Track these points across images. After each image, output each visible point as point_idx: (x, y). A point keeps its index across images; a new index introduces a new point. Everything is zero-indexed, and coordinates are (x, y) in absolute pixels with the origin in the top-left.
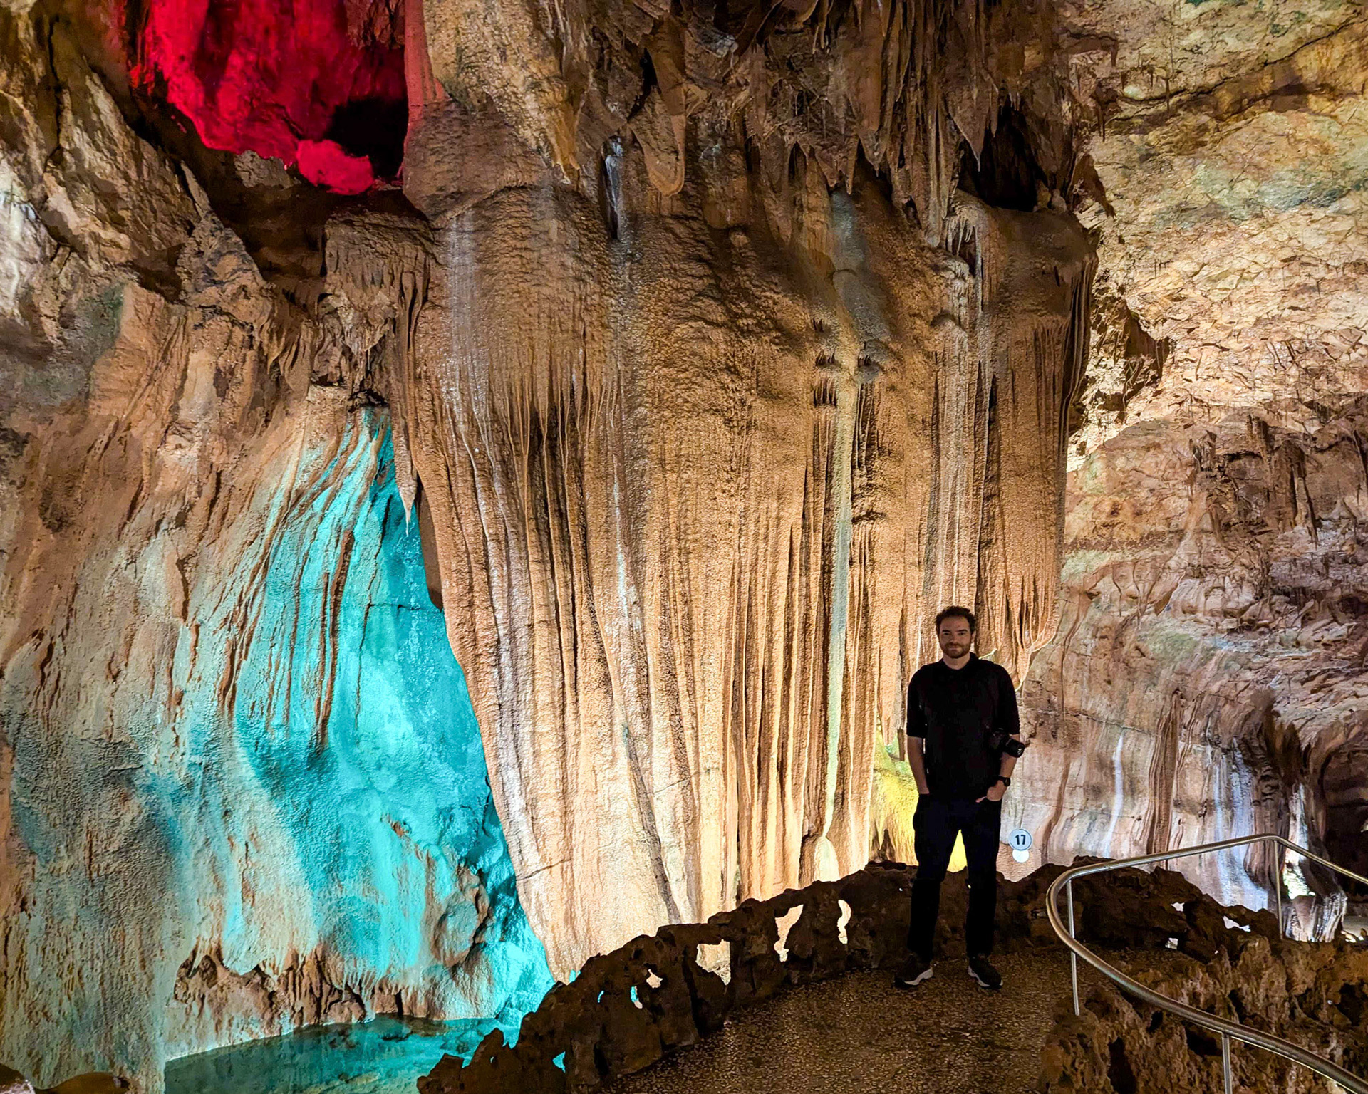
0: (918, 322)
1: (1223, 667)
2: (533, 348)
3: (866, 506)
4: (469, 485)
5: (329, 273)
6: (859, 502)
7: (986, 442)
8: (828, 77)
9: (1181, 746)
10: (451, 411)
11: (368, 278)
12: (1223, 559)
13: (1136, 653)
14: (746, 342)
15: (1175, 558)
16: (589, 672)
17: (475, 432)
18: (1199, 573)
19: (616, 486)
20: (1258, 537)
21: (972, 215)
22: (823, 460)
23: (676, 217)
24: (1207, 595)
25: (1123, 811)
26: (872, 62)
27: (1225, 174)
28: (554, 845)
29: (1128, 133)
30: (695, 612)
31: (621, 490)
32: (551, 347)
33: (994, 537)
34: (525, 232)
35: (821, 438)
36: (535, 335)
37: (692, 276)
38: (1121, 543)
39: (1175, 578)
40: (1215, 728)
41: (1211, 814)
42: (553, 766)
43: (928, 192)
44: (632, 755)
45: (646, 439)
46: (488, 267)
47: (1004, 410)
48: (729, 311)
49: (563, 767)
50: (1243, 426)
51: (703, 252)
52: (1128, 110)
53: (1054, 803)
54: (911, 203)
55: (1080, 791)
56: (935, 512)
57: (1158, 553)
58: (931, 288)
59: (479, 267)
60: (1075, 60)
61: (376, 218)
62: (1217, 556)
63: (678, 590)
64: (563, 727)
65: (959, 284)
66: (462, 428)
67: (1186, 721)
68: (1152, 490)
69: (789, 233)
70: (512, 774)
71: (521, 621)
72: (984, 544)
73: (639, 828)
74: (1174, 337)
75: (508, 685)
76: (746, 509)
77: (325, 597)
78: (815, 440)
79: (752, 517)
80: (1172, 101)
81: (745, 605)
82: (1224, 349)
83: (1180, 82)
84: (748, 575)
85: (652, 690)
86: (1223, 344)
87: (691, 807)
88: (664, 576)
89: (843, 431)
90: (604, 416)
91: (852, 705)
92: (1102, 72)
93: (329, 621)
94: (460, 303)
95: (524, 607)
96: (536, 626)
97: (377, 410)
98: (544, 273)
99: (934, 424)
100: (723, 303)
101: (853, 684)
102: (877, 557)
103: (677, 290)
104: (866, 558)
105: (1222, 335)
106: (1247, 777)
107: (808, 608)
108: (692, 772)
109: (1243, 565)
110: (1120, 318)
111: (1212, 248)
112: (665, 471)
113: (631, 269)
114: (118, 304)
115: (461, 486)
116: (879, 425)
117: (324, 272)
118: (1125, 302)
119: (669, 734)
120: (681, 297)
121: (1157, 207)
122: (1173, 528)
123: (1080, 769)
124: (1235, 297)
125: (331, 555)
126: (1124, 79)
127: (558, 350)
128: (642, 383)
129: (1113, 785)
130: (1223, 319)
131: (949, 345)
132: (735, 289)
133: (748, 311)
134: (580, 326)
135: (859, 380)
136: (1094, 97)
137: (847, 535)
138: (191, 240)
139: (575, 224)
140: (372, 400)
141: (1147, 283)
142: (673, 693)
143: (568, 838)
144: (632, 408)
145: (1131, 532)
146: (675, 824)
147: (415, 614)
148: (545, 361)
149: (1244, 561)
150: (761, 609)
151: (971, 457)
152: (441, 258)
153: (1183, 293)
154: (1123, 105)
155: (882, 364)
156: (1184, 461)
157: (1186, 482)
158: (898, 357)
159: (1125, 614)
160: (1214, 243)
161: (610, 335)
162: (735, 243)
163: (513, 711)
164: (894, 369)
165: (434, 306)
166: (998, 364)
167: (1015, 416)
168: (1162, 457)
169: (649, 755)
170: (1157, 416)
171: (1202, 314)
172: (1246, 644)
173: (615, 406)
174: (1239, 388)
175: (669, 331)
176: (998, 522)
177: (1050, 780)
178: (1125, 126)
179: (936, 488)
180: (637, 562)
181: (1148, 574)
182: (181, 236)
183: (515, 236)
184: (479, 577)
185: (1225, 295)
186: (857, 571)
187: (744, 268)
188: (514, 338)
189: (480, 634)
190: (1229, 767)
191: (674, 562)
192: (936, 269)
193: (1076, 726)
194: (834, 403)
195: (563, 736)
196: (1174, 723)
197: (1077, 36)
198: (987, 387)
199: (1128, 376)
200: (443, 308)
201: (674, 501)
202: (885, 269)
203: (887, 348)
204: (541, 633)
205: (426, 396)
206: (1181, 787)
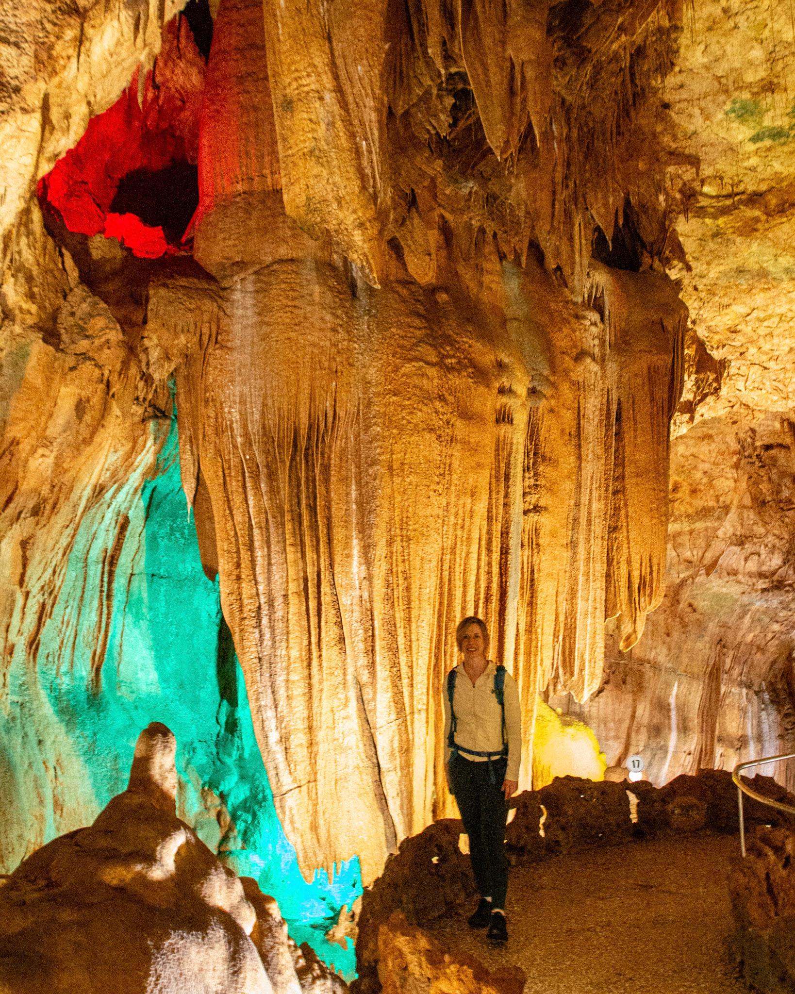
0: (567, 358)
1: (757, 621)
2: (298, 381)
3: (533, 502)
4: (241, 484)
5: (149, 323)
6: (528, 498)
7: (613, 450)
8: (511, 187)
9: (723, 689)
10: (231, 427)
11: (179, 328)
12: (760, 530)
13: (689, 610)
14: (451, 376)
15: (722, 529)
16: (329, 633)
17: (248, 443)
18: (740, 541)
19: (354, 486)
20: (787, 513)
21: (602, 278)
22: (502, 465)
23: (399, 282)
24: (746, 560)
25: (676, 747)
26: (546, 180)
27: (772, 251)
28: (302, 770)
29: (704, 217)
30: (413, 586)
31: (357, 490)
32: (312, 379)
33: (619, 524)
34: (294, 294)
35: (501, 448)
36: (301, 371)
37: (415, 328)
38: (681, 515)
39: (721, 545)
40: (749, 673)
41: (745, 747)
42: (301, 708)
43: (574, 263)
44: (361, 700)
45: (378, 450)
46: (266, 319)
47: (628, 425)
48: (439, 353)
49: (310, 707)
50: (777, 425)
51: (420, 309)
52: (703, 202)
53: (623, 741)
54: (559, 268)
55: (644, 731)
56: (577, 505)
57: (709, 524)
58: (574, 331)
59: (257, 319)
60: (671, 169)
61: (183, 281)
62: (755, 527)
63: (400, 568)
64: (310, 676)
65: (594, 330)
66: (239, 440)
67: (727, 667)
68: (705, 473)
69: (475, 291)
70: (270, 714)
71: (278, 594)
72: (613, 529)
73: (364, 757)
74: (729, 357)
75: (267, 642)
76: (448, 504)
77: (103, 568)
78: (497, 450)
79: (453, 510)
80: (736, 198)
81: (446, 580)
82: (766, 368)
83: (741, 188)
84: (448, 557)
85: (377, 648)
86: (765, 365)
87: (405, 739)
88: (390, 556)
89: (518, 443)
90: (346, 432)
91: (521, 658)
92: (687, 177)
93: (105, 588)
94: (242, 345)
95: (280, 581)
96: (291, 597)
97: (161, 421)
98: (308, 325)
99: (577, 436)
100: (436, 348)
101: (522, 642)
102: (542, 541)
103: (403, 337)
104: (533, 542)
105: (765, 358)
106: (774, 715)
107: (489, 582)
108: (408, 711)
109: (775, 535)
110: (692, 343)
111: (760, 299)
112: (392, 475)
113: (369, 322)
114: (26, 355)
115: (234, 485)
116: (542, 439)
117: (145, 322)
118: (695, 332)
119: (389, 683)
120: (406, 343)
121: (721, 268)
122: (721, 504)
123: (644, 710)
124: (775, 333)
125: (111, 534)
126: (702, 182)
127: (318, 382)
128: (376, 408)
129: (670, 724)
130: (767, 347)
131: (587, 375)
132: (442, 336)
133: (451, 353)
134: (334, 365)
135: (529, 404)
136: (681, 191)
137: (519, 524)
138: (66, 304)
139: (331, 289)
140: (157, 413)
141: (712, 320)
142: (394, 651)
143: (313, 764)
144: (367, 428)
145: (688, 507)
146: (392, 753)
147: (164, 581)
148: (307, 391)
149: (776, 532)
150: (459, 583)
151: (603, 461)
152: (228, 311)
153: (739, 328)
154: (700, 198)
155: (545, 392)
156: (731, 450)
157: (732, 467)
158: (555, 386)
159: (682, 576)
160: (762, 295)
161: (355, 371)
162: (439, 300)
163: (271, 664)
164: (552, 396)
165: (223, 347)
166: (622, 390)
167: (635, 430)
168: (713, 446)
169: (374, 699)
170: (713, 415)
171: (751, 342)
172: (775, 600)
173: (355, 425)
174: (775, 398)
175: (397, 369)
176: (623, 512)
177: (621, 721)
178: (701, 212)
179: (579, 486)
180: (369, 546)
181: (701, 542)
182: (60, 301)
183: (288, 297)
184: (245, 556)
185: (768, 331)
186: (527, 552)
187: (447, 319)
188: (284, 373)
189: (246, 602)
190: (759, 706)
191: (397, 547)
192: (577, 317)
193: (642, 674)
194: (511, 422)
195: (310, 684)
196: (718, 669)
197: (672, 153)
198: (614, 407)
199: (698, 388)
200: (229, 348)
201: (398, 499)
202: (544, 319)
203: (548, 380)
204: (293, 600)
205: (212, 415)
206: (723, 724)
